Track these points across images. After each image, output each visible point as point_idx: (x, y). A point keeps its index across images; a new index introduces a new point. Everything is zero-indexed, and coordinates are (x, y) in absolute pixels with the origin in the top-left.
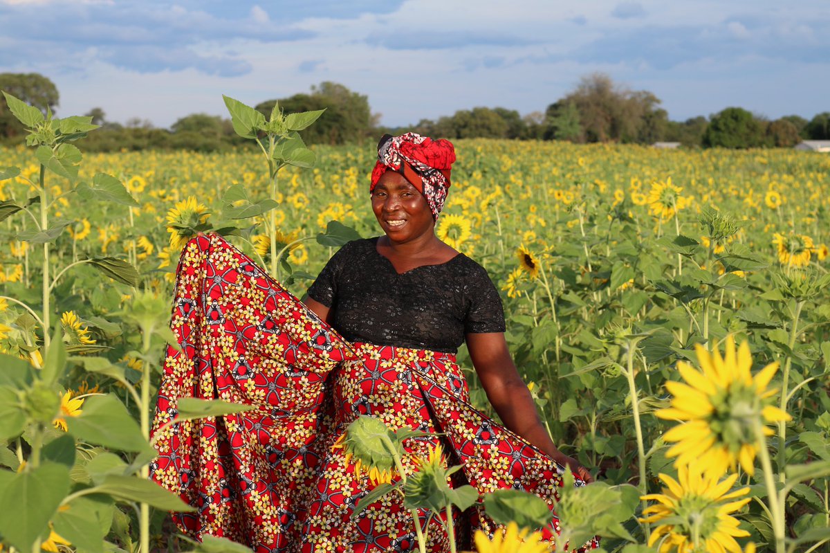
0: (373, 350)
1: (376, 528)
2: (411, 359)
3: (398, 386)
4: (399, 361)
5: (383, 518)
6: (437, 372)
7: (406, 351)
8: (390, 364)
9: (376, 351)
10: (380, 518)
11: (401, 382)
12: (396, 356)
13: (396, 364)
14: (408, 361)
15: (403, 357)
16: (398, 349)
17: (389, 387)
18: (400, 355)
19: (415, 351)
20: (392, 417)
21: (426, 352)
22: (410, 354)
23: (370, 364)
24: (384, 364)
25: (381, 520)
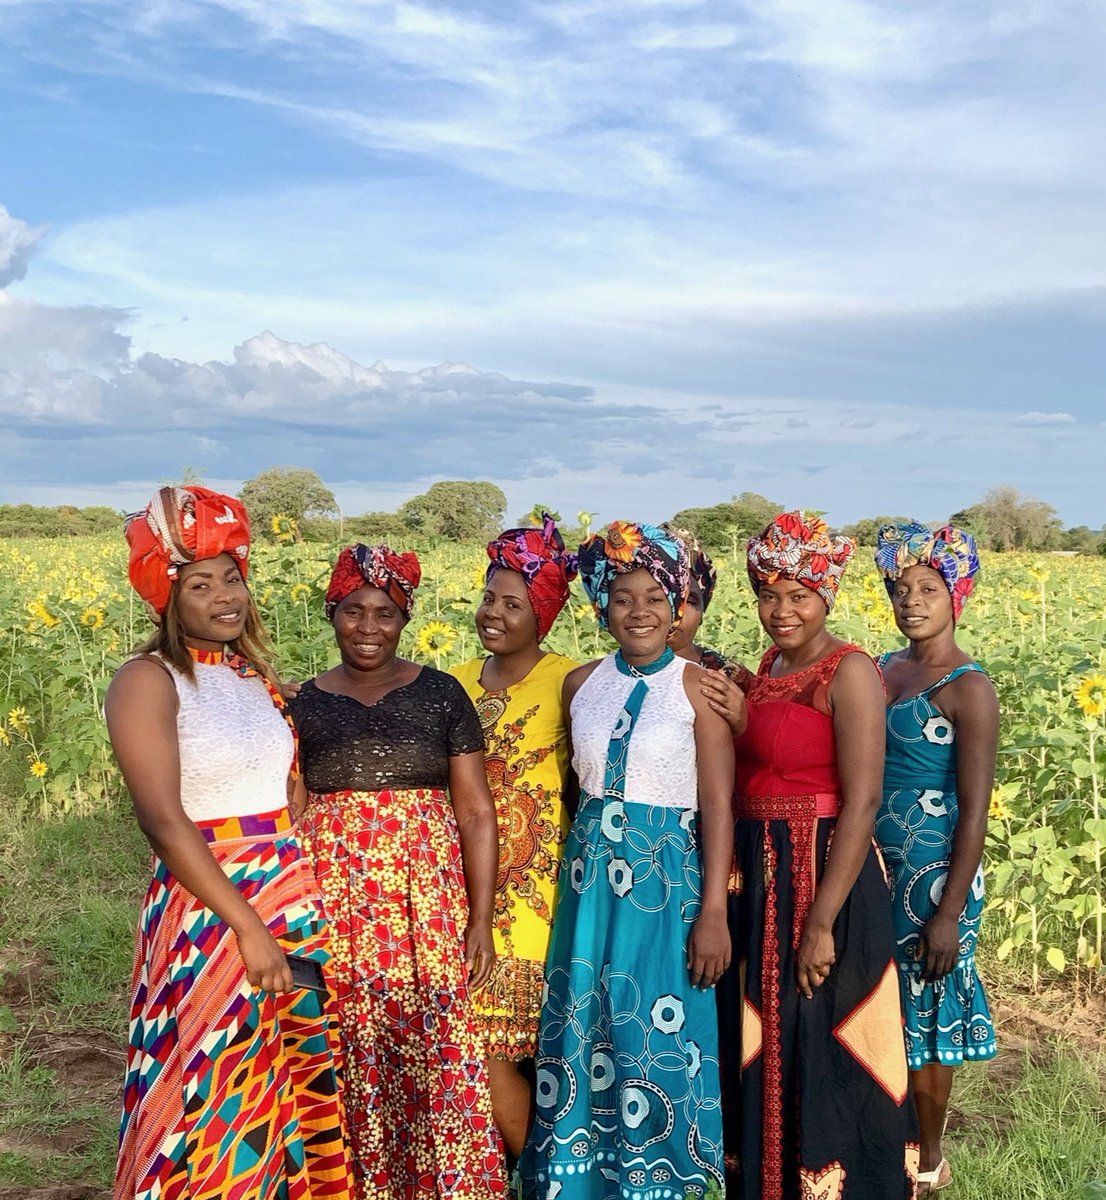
0: (368, 797)
1: (406, 1011)
2: (411, 802)
3: (401, 838)
4: (399, 806)
5: (410, 997)
6: (436, 817)
7: (405, 793)
8: (390, 811)
9: (372, 798)
10: (407, 998)
11: (404, 833)
12: (396, 800)
13: (396, 810)
14: (409, 805)
15: (403, 801)
16: (397, 793)
17: (391, 839)
18: (400, 799)
19: (414, 791)
20: (392, 875)
21: (425, 791)
22: (410, 796)
23: (367, 813)
24: (384, 812)
25: (408, 1000)
